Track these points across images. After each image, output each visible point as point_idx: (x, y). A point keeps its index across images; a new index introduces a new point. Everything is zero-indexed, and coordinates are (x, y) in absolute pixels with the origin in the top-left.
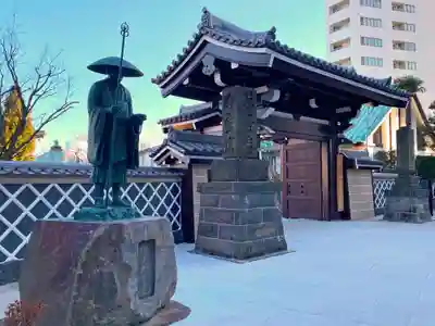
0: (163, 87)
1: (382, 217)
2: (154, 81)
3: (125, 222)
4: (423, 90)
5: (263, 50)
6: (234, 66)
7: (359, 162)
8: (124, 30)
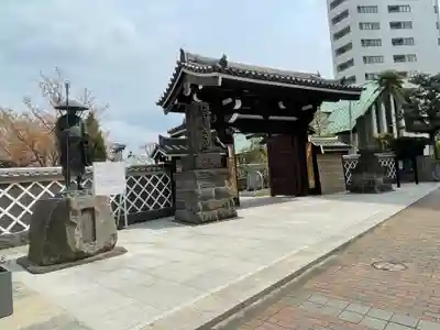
0: (164, 107)
2: (158, 104)
6: (200, 87)
7: (324, 147)
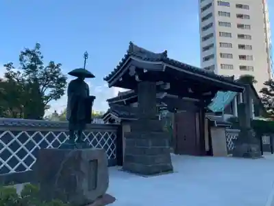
0: (109, 82)
1: (231, 155)
2: (105, 79)
3: (83, 150)
4: (256, 82)
5: (161, 63)
6: (145, 71)
7: (217, 123)
8: (86, 56)
